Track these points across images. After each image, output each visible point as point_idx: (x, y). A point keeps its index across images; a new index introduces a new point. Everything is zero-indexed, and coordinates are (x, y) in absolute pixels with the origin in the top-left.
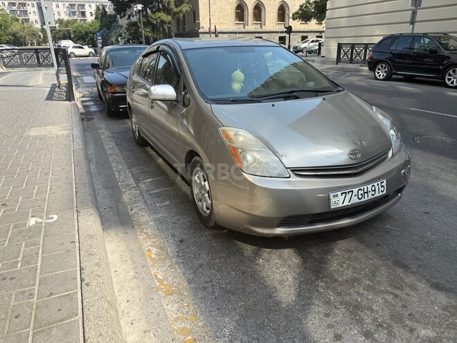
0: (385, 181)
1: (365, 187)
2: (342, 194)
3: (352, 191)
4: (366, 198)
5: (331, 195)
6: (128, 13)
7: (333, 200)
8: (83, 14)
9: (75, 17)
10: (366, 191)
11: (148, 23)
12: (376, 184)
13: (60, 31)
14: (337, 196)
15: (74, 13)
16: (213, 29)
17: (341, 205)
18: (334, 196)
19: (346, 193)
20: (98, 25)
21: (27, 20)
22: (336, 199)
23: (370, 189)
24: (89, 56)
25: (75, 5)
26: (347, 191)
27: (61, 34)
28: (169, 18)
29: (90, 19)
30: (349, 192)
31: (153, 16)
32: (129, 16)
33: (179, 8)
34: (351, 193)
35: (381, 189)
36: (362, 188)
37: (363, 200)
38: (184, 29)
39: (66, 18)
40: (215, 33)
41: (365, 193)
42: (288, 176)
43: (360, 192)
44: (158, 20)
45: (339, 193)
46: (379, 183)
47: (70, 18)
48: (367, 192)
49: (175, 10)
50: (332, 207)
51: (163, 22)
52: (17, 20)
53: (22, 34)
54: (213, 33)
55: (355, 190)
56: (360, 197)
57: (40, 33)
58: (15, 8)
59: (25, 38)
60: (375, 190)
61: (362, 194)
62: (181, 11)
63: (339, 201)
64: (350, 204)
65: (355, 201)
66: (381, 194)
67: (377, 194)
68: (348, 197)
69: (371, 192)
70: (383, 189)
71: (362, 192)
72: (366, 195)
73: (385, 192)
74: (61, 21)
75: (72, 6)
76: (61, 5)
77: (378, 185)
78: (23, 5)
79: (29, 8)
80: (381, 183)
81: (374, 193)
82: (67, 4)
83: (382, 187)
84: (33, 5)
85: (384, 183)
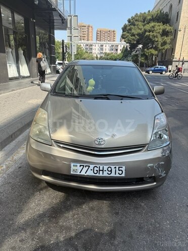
0: (124, 167)
1: (101, 167)
2: (80, 166)
3: (89, 166)
4: (101, 175)
5: (72, 164)
6: (136, 49)
7: (72, 168)
8: (117, 50)
9: (113, 52)
11: (143, 55)
12: (113, 167)
14: (76, 166)
15: (112, 49)
16: (181, 59)
17: (78, 173)
18: (74, 166)
19: (84, 166)
20: (122, 55)
21: (91, 53)
22: (75, 168)
23: (105, 169)
25: (114, 45)
26: (85, 165)
28: (156, 52)
29: (119, 52)
30: (86, 166)
31: (147, 51)
32: (136, 51)
33: (163, 47)
34: (87, 167)
35: (117, 171)
36: (98, 166)
37: (98, 175)
38: (165, 58)
39: (108, 51)
40: (182, 61)
41: (100, 170)
42: (50, 144)
43: (96, 169)
44: (150, 54)
45: (79, 165)
46: (117, 167)
47: (110, 52)
48: (103, 170)
49: (161, 48)
50: (72, 173)
51: (152, 55)
52: (87, 53)
54: (181, 61)
55: (92, 166)
56: (96, 172)
58: (88, 47)
60: (111, 171)
61: (97, 171)
62: (164, 49)
63: (76, 170)
64: (86, 174)
65: (90, 173)
66: (117, 175)
67: (113, 175)
68: (85, 169)
69: (107, 172)
70: (120, 172)
71: (98, 169)
72: (101, 172)
73: (123, 175)
74: (106, 53)
75: (112, 46)
76: (107, 45)
77: (115, 168)
78: (92, 45)
79: (93, 47)
80: (119, 167)
81: (110, 173)
82: (110, 45)
83: (119, 170)
84: (95, 46)
85: (123, 169)
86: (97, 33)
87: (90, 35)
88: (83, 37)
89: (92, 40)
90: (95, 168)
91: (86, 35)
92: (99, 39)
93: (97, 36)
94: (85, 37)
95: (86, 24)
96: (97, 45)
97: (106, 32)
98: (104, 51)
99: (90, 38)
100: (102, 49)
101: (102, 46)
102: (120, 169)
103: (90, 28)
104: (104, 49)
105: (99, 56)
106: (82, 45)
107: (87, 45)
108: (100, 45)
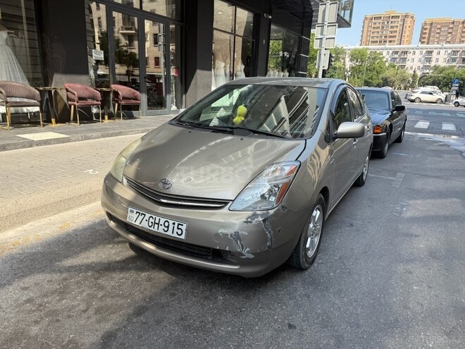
0: (185, 225)
1: (158, 218)
2: (137, 212)
3: (145, 215)
4: (156, 229)
5: (130, 209)
7: (129, 214)
9: (454, 64)
10: (157, 221)
12: (171, 222)
13: (431, 77)
14: (133, 212)
15: (454, 60)
17: (133, 222)
18: (131, 211)
19: (140, 213)
21: (403, 67)
22: (131, 215)
23: (162, 222)
24: (435, 103)
25: (458, 51)
27: (431, 80)
30: (142, 214)
34: (143, 216)
35: (176, 230)
36: (154, 217)
37: (152, 228)
39: (442, 64)
41: (155, 223)
42: (121, 181)
43: (151, 220)
45: (135, 211)
46: (177, 223)
47: (448, 65)
48: (158, 224)
50: (128, 220)
52: (394, 67)
53: (393, 78)
55: (148, 215)
56: (150, 224)
57: (411, 79)
58: (396, 56)
59: (394, 82)
60: (168, 227)
61: (152, 223)
63: (132, 217)
64: (140, 225)
65: (145, 225)
66: (175, 235)
67: (169, 233)
68: (141, 217)
69: (163, 227)
70: (180, 232)
71: (153, 221)
72: (156, 226)
73: (183, 237)
74: (436, 68)
75: (455, 52)
76: (442, 52)
77: (174, 224)
78: (406, 53)
79: (409, 56)
80: (179, 224)
81: (166, 229)
82: (450, 51)
83: (178, 229)
84: (414, 53)
85: (184, 227)
86: (423, 28)
87: (407, 33)
88: (390, 37)
89: (409, 42)
90: (151, 218)
91: (397, 34)
92: (426, 40)
93: (422, 33)
94: (395, 37)
95: (400, 12)
96: (418, 52)
97: (445, 25)
98: (433, 64)
99: (405, 39)
100: (429, 60)
101: (430, 53)
102: (180, 227)
103: (409, 20)
104: (434, 60)
105: (419, 73)
106: (385, 53)
107: (396, 53)
108: (424, 51)
